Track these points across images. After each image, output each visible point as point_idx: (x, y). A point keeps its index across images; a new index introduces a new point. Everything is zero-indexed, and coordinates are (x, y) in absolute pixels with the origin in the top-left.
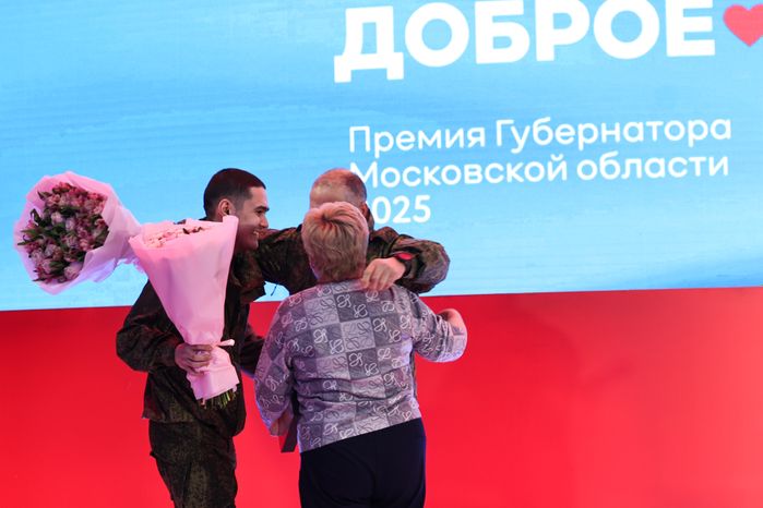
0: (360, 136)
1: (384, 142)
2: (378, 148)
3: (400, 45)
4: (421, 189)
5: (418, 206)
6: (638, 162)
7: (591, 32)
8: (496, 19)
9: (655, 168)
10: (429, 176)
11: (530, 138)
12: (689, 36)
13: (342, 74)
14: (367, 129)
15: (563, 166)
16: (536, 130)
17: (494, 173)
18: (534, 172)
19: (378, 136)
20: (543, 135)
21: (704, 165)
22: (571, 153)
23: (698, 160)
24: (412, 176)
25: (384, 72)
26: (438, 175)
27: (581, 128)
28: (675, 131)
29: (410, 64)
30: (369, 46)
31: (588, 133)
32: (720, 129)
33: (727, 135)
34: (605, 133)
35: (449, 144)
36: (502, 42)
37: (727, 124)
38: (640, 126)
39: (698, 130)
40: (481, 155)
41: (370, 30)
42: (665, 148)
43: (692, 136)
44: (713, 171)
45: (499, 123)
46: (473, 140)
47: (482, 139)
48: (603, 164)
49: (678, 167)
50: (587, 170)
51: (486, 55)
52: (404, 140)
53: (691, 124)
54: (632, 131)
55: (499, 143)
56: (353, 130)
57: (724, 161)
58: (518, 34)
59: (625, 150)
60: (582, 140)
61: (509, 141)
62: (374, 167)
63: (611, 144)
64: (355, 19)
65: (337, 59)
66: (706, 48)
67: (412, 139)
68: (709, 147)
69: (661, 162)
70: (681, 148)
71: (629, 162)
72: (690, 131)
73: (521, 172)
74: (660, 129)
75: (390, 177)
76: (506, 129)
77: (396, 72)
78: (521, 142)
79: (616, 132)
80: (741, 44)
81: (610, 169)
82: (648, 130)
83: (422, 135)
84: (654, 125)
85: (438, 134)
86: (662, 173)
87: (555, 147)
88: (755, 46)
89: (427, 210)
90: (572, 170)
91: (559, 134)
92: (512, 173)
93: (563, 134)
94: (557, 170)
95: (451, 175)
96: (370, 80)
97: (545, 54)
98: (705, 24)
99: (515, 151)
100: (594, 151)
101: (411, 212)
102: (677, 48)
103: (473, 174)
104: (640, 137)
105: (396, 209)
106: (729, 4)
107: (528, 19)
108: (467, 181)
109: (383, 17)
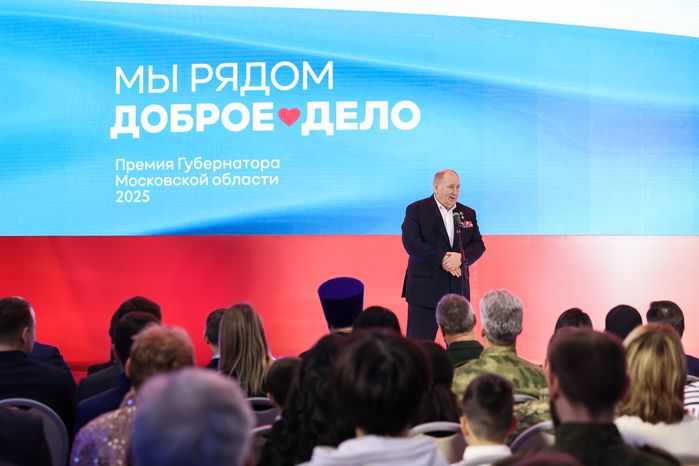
0: (120, 163)
1: (131, 166)
2: (128, 169)
3: (138, 123)
4: (146, 188)
5: (144, 195)
6: (239, 178)
7: (220, 119)
8: (180, 112)
9: (246, 181)
10: (149, 181)
11: (193, 166)
12: (263, 122)
13: (114, 135)
14: (123, 160)
15: (206, 179)
16: (195, 162)
17: (177, 181)
18: (194, 181)
19: (128, 163)
20: (198, 165)
21: (268, 180)
22: (210, 173)
23: (265, 177)
24: (142, 182)
25: (131, 135)
26: (153, 182)
27: (215, 162)
28: (255, 164)
29: (142, 131)
30: (125, 123)
31: (217, 165)
32: (275, 164)
33: (278, 166)
34: (225, 164)
35: (158, 167)
36: (182, 123)
37: (278, 161)
38: (240, 162)
39: (265, 164)
40: (171, 173)
41: (126, 116)
42: (250, 172)
43: (262, 167)
44: (271, 182)
45: (180, 159)
46: (168, 166)
47: (172, 166)
48: (224, 178)
49: (256, 180)
50: (217, 181)
51: (175, 128)
52: (139, 166)
53: (262, 161)
54: (236, 164)
55: (179, 168)
56: (117, 160)
57: (276, 178)
58: (188, 119)
59: (234, 172)
60: (215, 167)
61: (184, 167)
62: (126, 177)
63: (227, 170)
64: (120, 110)
65: (112, 129)
66: (270, 127)
67: (142, 165)
68: (269, 172)
69: (249, 178)
70: (258, 172)
71: (235, 178)
72: (262, 164)
73: (188, 181)
74: (249, 163)
75: (133, 182)
76: (182, 161)
77: (136, 135)
78: (189, 168)
79: (230, 164)
80: (284, 125)
81: (227, 181)
82: (243, 164)
83: (147, 164)
84: (247, 161)
85: (153, 164)
86: (249, 183)
87: (203, 170)
88: (291, 127)
89: (148, 197)
90: (210, 180)
91: (205, 165)
92: (185, 181)
93: (208, 164)
94: (204, 180)
95: (159, 181)
96: (125, 138)
97: (200, 128)
98: (270, 116)
99: (186, 172)
100: (220, 173)
101: (142, 198)
102: (257, 127)
103: (168, 181)
104: (240, 167)
105: (135, 196)
106: (280, 108)
107: (193, 113)
108: (166, 185)
109: (131, 110)
